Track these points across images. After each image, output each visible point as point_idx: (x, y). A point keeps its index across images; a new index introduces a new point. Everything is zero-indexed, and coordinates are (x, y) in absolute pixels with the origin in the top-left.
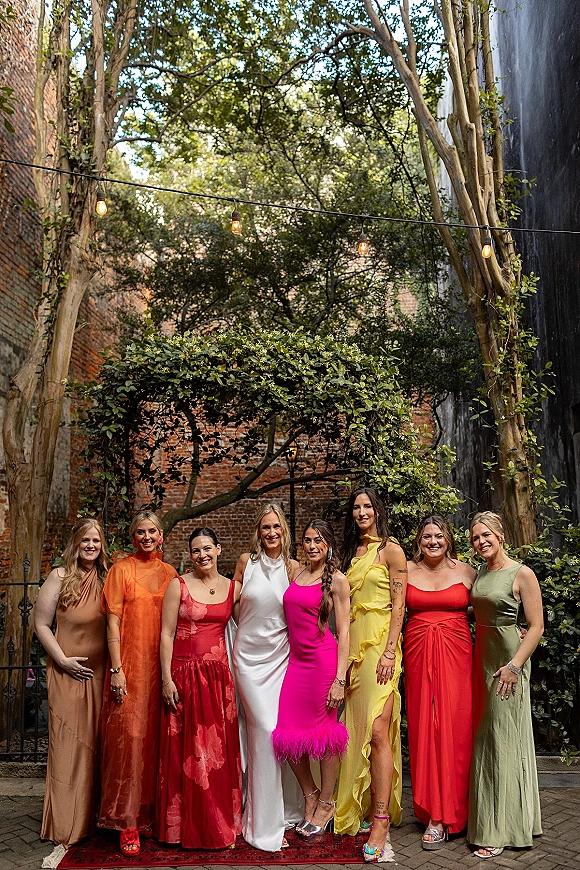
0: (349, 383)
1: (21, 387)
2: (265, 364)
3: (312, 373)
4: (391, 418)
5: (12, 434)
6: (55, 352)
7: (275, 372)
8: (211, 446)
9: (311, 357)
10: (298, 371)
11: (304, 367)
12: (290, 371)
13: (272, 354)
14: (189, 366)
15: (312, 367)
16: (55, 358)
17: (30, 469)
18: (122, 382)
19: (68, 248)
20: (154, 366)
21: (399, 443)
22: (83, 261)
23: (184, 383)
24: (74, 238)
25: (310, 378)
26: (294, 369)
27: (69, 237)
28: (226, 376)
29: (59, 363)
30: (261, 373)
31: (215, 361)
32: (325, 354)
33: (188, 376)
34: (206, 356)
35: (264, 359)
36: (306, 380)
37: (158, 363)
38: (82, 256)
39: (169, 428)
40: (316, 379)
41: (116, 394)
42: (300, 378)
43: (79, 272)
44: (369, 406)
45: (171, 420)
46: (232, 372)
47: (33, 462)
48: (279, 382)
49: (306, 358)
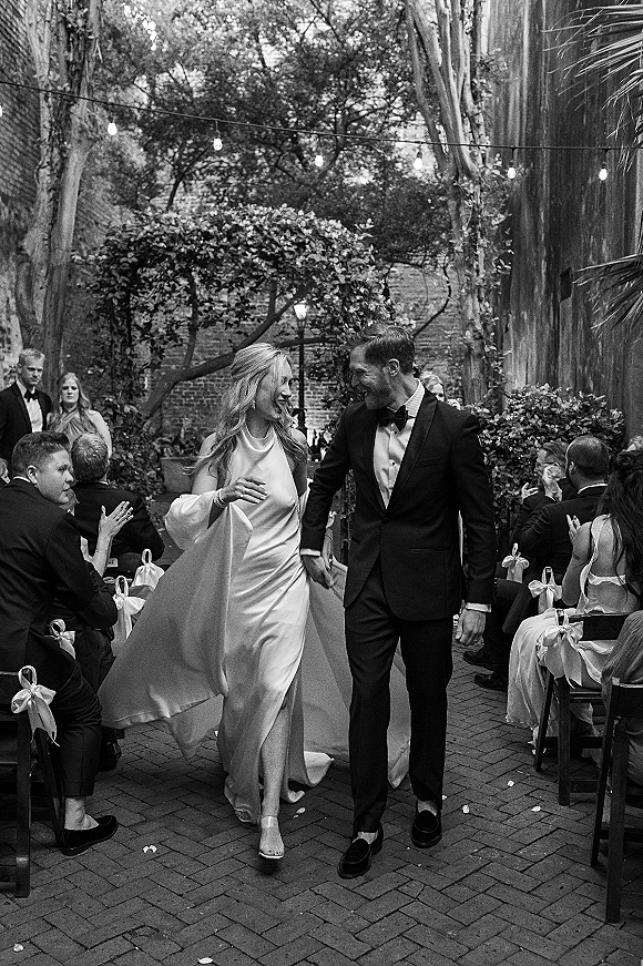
0: (325, 259)
1: (29, 252)
2: (251, 239)
3: (292, 249)
4: (362, 290)
5: (24, 297)
6: (61, 221)
7: (260, 246)
8: (205, 311)
9: (292, 234)
10: (280, 246)
11: (286, 243)
12: (274, 246)
13: (258, 229)
14: (183, 240)
15: (293, 243)
16: (60, 226)
17: (42, 329)
18: (125, 253)
19: (68, 118)
20: (153, 239)
21: (368, 313)
22: (82, 131)
23: (180, 256)
24: (73, 108)
25: (291, 253)
26: (276, 244)
27: (69, 106)
28: (217, 250)
29: (65, 231)
30: (248, 247)
31: (207, 236)
32: (305, 231)
33: (183, 250)
34: (199, 230)
35: (249, 235)
36: (286, 254)
37: (156, 236)
38: (81, 126)
39: (167, 292)
40: (296, 253)
41: (119, 264)
42: (282, 253)
43: (80, 141)
44: (342, 280)
45: (169, 286)
46: (222, 246)
47: (44, 323)
48: (263, 256)
49: (288, 234)
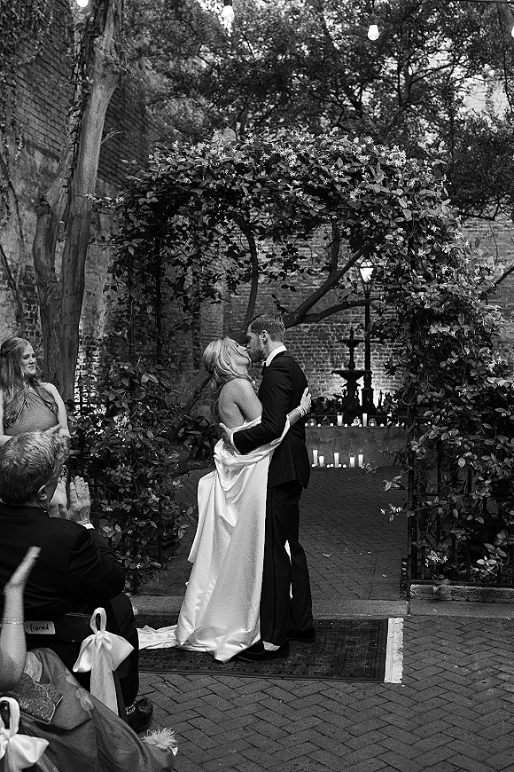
0: (386, 190)
1: (51, 202)
2: (294, 169)
3: (345, 180)
4: (434, 228)
5: (43, 252)
6: (81, 163)
7: (305, 179)
8: (246, 262)
9: (345, 162)
10: (330, 177)
11: (338, 172)
12: (322, 177)
13: (303, 159)
14: (212, 174)
15: (345, 173)
16: (81, 170)
17: (60, 287)
18: (144, 194)
19: (91, 51)
20: (176, 175)
21: (441, 257)
22: (107, 64)
23: (208, 193)
24: (97, 39)
25: (344, 184)
26: (326, 175)
27: (93, 38)
28: (252, 184)
29: (86, 175)
30: (290, 180)
31: (241, 169)
32: (361, 158)
33: (211, 185)
34: (232, 162)
35: (292, 164)
36: (338, 187)
37: (181, 171)
38: (106, 59)
39: (203, 242)
40: (351, 186)
41: (138, 206)
42: (332, 185)
43: (104, 76)
44: (408, 215)
45: (205, 235)
46: (259, 181)
47: (62, 281)
48: (308, 190)
49: (340, 162)
